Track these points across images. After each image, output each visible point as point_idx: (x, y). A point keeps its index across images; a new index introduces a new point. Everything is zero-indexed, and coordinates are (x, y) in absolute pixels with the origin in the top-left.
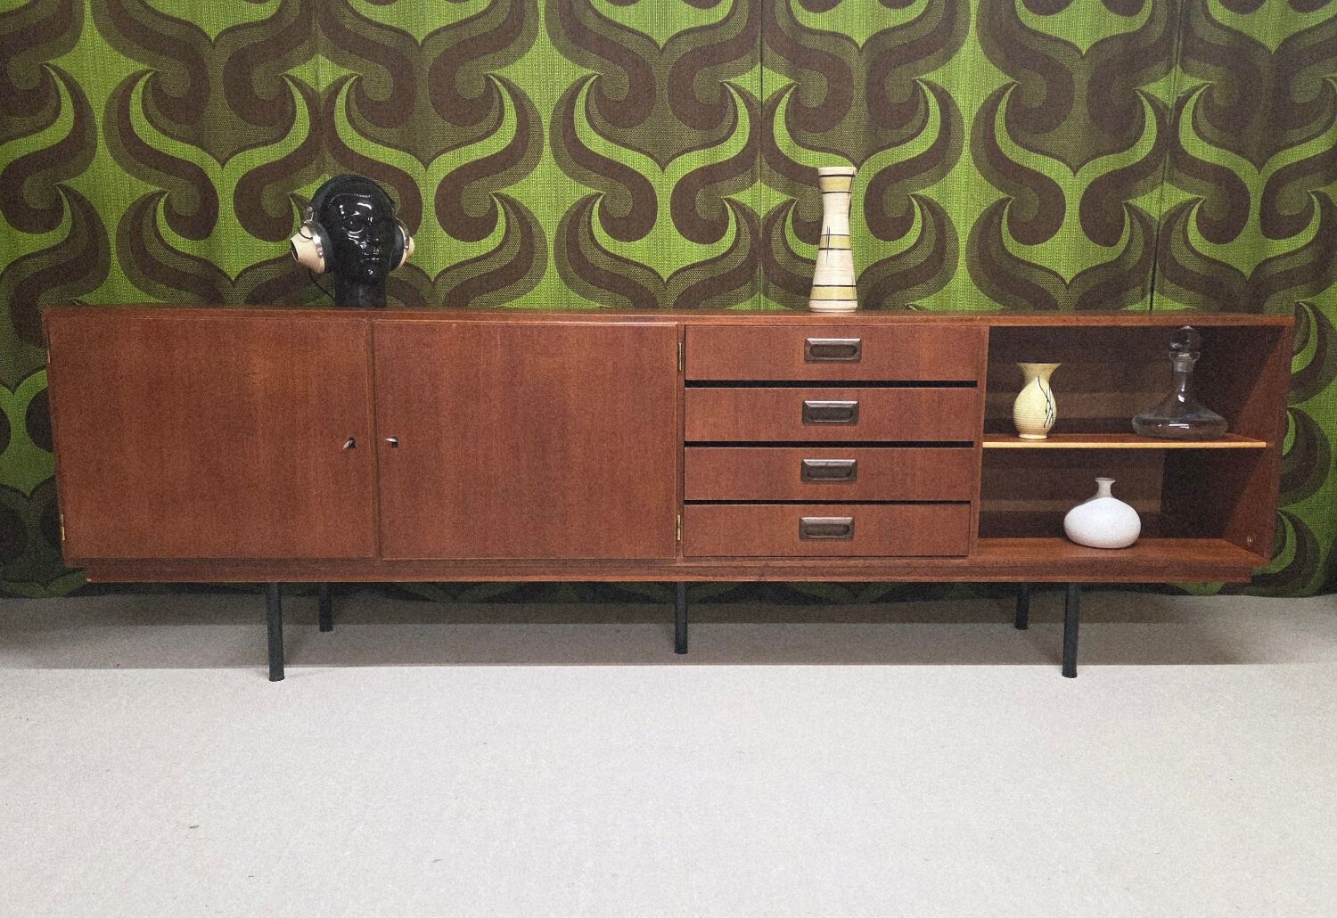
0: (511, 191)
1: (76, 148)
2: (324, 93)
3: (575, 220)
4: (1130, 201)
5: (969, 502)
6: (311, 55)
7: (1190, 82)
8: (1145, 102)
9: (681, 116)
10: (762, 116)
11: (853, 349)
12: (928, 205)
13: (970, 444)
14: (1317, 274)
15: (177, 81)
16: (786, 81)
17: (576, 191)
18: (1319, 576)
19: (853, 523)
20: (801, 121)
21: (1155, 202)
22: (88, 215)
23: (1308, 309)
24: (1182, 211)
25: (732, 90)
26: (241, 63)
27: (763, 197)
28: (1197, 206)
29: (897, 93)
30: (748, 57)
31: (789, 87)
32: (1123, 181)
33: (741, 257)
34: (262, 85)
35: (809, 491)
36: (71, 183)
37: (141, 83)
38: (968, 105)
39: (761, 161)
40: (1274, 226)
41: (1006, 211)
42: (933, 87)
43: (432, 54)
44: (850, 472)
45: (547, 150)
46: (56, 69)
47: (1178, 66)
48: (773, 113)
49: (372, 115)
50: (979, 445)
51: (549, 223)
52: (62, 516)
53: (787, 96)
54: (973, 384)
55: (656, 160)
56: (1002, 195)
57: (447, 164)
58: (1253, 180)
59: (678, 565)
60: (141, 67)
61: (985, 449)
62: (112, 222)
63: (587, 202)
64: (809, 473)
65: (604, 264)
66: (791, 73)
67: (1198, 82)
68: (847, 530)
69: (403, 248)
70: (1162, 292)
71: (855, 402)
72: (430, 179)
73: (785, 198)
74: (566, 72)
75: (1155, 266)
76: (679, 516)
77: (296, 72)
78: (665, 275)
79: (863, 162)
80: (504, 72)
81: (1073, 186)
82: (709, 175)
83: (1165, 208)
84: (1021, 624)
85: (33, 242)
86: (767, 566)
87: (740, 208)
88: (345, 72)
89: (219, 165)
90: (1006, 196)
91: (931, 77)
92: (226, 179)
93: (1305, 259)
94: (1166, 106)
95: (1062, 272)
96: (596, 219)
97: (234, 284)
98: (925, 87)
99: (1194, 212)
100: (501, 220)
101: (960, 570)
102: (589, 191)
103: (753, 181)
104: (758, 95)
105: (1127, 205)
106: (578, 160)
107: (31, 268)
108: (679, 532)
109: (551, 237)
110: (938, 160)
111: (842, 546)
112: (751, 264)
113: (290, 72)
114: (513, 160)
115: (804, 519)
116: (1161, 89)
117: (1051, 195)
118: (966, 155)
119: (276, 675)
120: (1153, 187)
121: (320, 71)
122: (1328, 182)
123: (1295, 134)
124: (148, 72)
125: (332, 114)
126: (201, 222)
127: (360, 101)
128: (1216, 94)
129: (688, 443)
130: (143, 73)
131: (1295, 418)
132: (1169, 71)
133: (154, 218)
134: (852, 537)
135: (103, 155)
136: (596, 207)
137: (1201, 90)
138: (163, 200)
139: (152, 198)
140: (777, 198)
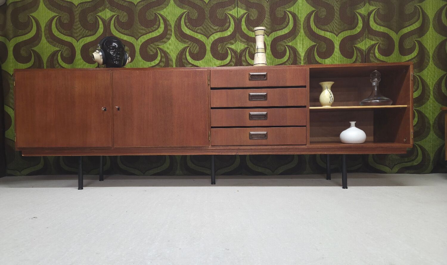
0: (162, 47)
1: (37, 38)
2: (108, 20)
3: (181, 55)
4: (356, 45)
5: (306, 126)
6: (104, 10)
7: (372, 8)
8: (358, 15)
9: (213, 23)
10: (238, 22)
11: (265, 76)
12: (291, 48)
13: (305, 107)
14: (420, 66)
15: (66, 19)
16: (245, 11)
17: (181, 46)
18: (431, 166)
19: (267, 133)
20: (250, 23)
21: (364, 45)
22: (38, 57)
23: (418, 77)
24: (373, 47)
25: (228, 15)
26: (84, 13)
28: (378, 45)
29: (279, 13)
30: (233, 6)
31: (246, 13)
32: (353, 39)
34: (90, 18)
35: (252, 123)
36: (35, 49)
37: (56, 19)
38: (302, 17)
39: (238, 35)
40: (403, 52)
41: (316, 48)
42: (290, 12)
43: (139, 8)
44: (265, 116)
45: (173, 35)
46: (32, 16)
47: (368, 3)
48: (241, 21)
49: (122, 26)
50: (308, 107)
51: (173, 56)
53: (245, 16)
54: (305, 87)
55: (206, 36)
56: (314, 44)
58: (395, 37)
59: (210, 148)
60: (55, 14)
61: (311, 110)
62: (45, 59)
63: (184, 50)
64: (251, 117)
66: (247, 9)
67: (374, 8)
68: (265, 136)
69: (127, 59)
71: (266, 93)
72: (138, 44)
73: (246, 46)
74: (179, 11)
76: (209, 132)
77: (100, 14)
79: (269, 35)
80: (160, 12)
81: (337, 40)
82: (222, 40)
83: (367, 47)
84: (328, 178)
85: (23, 66)
86: (239, 149)
87: (232, 50)
88: (114, 14)
89: (76, 42)
90: (315, 44)
91: (290, 9)
92: (78, 46)
94: (365, 16)
96: (187, 54)
98: (288, 13)
99: (377, 47)
100: (159, 55)
101: (304, 150)
102: (185, 46)
103: (236, 42)
104: (236, 16)
105: (354, 46)
106: (182, 37)
108: (209, 137)
109: (174, 60)
110: (293, 34)
111: (264, 142)
113: (98, 14)
114: (163, 37)
116: (363, 10)
117: (330, 44)
118: (302, 31)
119: (80, 188)
120: (363, 40)
121: (107, 14)
122: (419, 37)
123: (407, 23)
124: (57, 16)
125: (110, 25)
126: (70, 59)
127: (118, 22)
128: (381, 11)
129: (212, 108)
130: (56, 16)
131: (417, 113)
132: (365, 5)
133: (57, 58)
134: (267, 139)
135: (44, 40)
136: (188, 50)
137: (376, 10)
138: (60, 52)
139: (57, 52)
140: (243, 46)
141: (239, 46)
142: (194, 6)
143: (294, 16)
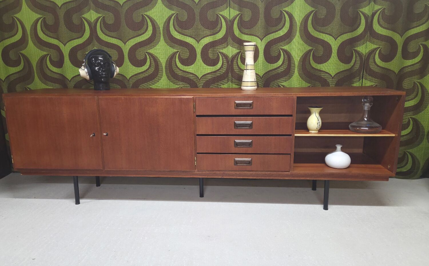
0: (151, 51)
1: (23, 42)
2: (93, 22)
3: (171, 60)
4: (356, 48)
5: (290, 154)
6: (89, 10)
7: (377, 7)
8: (361, 15)
9: (203, 25)
10: (230, 25)
11: (250, 105)
12: (285, 51)
13: (290, 135)
14: (421, 72)
15: (50, 21)
16: (238, 13)
17: (171, 51)
18: (420, 173)
19: (251, 160)
20: (242, 25)
21: (364, 49)
22: (28, 61)
24: (373, 51)
25: (220, 16)
26: (68, 14)
27: (230, 51)
28: (379, 50)
29: (275, 14)
30: (225, 5)
31: (238, 15)
32: (353, 42)
33: (224, 70)
34: (75, 20)
35: (237, 150)
36: (23, 52)
37: (40, 21)
38: (298, 18)
39: (230, 39)
40: (406, 55)
41: (312, 53)
42: (287, 13)
43: (126, 8)
44: (250, 144)
45: (162, 38)
46: (16, 18)
47: (373, 2)
48: (233, 24)
49: (108, 28)
50: (293, 135)
51: (163, 61)
52: (12, 156)
53: (238, 17)
54: (291, 116)
55: (196, 40)
56: (310, 48)
57: (132, 43)
58: (399, 40)
59: (196, 173)
60: (39, 16)
61: (296, 137)
62: (34, 64)
63: (174, 55)
64: (237, 144)
65: (180, 73)
66: (240, 10)
67: (379, 7)
68: (249, 163)
69: (114, 71)
70: (366, 79)
71: (251, 122)
72: (126, 48)
73: (238, 51)
74: (167, 13)
75: (363, 70)
76: (195, 158)
77: (85, 16)
78: (200, 77)
79: (263, 38)
80: (148, 13)
81: (335, 44)
82: (213, 45)
83: (367, 51)
84: (314, 189)
85: (13, 70)
86: (224, 173)
87: (223, 55)
88: (99, 15)
89: (64, 46)
90: (312, 48)
91: (286, 9)
92: (66, 50)
93: (417, 67)
94: (368, 16)
95: (331, 73)
96: (177, 60)
97: (70, 81)
98: (284, 12)
99: (378, 52)
100: (148, 60)
101: (287, 176)
102: (175, 50)
103: (227, 46)
104: (229, 18)
105: (354, 50)
106: (172, 41)
107: (12, 78)
108: (196, 162)
109: (164, 65)
110: (288, 37)
111: (249, 167)
112: (227, 73)
113: (83, 16)
114: (151, 41)
115: (235, 159)
116: (367, 10)
117: (327, 47)
118: (298, 34)
119: (78, 202)
120: (364, 44)
121: (92, 15)
122: (426, 40)
123: (415, 24)
124: (42, 17)
125: (96, 29)
126: (60, 64)
127: (105, 24)
128: (386, 11)
129: (198, 135)
130: (40, 18)
131: (412, 121)
132: (369, 4)
133: (46, 62)
134: (251, 165)
135: (31, 44)
136: (177, 56)
137: (381, 10)
138: (48, 56)
139: (45, 56)
140: (235, 51)
142: (183, 6)
143: (291, 17)
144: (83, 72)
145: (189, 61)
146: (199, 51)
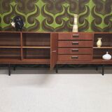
0: (36, 18)
3: (44, 22)
4: (110, 20)
9: (57, 9)
11: (78, 36)
13: (92, 47)
25: (63, 6)
29: (82, 6)
31: (69, 6)
33: (64, 26)
34: (7, 5)
38: (91, 8)
39: (66, 15)
44: (78, 51)
45: (40, 13)
55: (54, 14)
56: (95, 19)
57: (29, 15)
63: (45, 20)
64: (73, 51)
71: (78, 42)
72: (26, 17)
77: (11, 4)
78: (55, 28)
79: (79, 14)
80: (36, 4)
81: (103, 17)
87: (64, 20)
88: (16, 4)
89: (1, 15)
95: (102, 28)
98: (86, 6)
101: (90, 62)
104: (66, 7)
106: (44, 14)
109: (41, 24)
110: (87, 14)
114: (37, 14)
115: (72, 56)
121: (14, 4)
125: (15, 9)
129: (58, 47)
134: (78, 58)
140: (68, 19)
141: (66, 19)
143: (88, 8)
144: (13, 24)
145: (51, 22)
146: (54, 18)
